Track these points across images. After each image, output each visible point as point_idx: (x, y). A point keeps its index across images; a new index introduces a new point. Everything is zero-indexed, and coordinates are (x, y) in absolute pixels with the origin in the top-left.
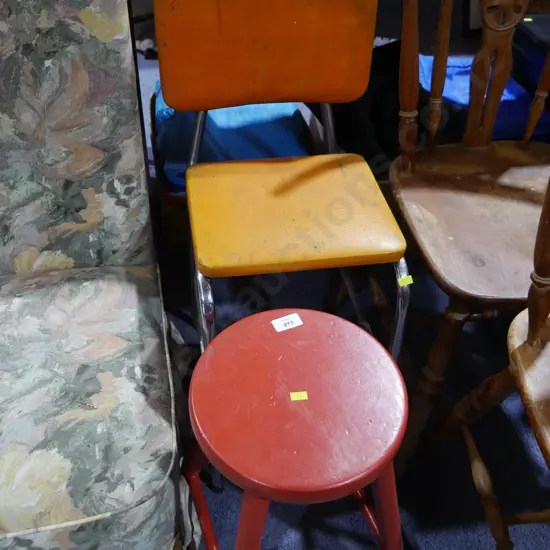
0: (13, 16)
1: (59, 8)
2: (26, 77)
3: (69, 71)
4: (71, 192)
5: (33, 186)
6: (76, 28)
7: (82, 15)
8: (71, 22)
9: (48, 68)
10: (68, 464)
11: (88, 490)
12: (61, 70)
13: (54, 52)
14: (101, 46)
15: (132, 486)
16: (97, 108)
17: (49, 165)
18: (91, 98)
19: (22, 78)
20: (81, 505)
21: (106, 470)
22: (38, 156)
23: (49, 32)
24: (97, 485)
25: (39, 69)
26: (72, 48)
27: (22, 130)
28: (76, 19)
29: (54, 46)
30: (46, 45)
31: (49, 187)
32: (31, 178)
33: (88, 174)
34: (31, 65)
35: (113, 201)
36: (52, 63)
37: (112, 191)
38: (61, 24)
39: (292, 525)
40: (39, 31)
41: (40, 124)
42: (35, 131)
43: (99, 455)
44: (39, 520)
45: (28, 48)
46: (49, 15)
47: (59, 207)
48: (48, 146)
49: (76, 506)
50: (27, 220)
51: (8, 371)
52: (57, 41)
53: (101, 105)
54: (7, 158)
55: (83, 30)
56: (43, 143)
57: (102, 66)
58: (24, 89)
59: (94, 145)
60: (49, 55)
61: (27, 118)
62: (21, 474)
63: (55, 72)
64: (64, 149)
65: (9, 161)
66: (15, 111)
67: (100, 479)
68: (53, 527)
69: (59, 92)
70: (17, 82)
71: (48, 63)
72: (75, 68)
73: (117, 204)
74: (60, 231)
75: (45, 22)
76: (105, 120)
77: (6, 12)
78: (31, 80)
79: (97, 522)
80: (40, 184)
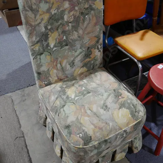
0: (79, 5)
1: (90, 2)
2: (81, 21)
3: (91, 18)
4: (89, 50)
5: (80, 50)
6: (94, 6)
7: (95, 3)
8: (92, 5)
9: (86, 18)
10: (128, 110)
11: (135, 115)
12: (89, 18)
13: (88, 13)
14: (99, 10)
15: (142, 112)
16: (97, 27)
17: (85, 44)
18: (96, 24)
19: (80, 21)
20: (135, 119)
21: (136, 109)
22: (82, 42)
23: (87, 8)
24: (136, 113)
25: (84, 18)
26: (92, 12)
27: (79, 35)
28: (94, 4)
29: (88, 12)
30: (86, 12)
31: (84, 50)
32: (80, 48)
33: (93, 44)
34: (82, 18)
35: (98, 51)
36: (88, 16)
37: (98, 48)
38: (90, 6)
39: (151, 122)
40: (85, 8)
41: (83, 33)
42: (82, 35)
43: (132, 107)
44: (128, 124)
45: (82, 13)
46: (87, 4)
47: (86, 55)
48: (85, 39)
49: (134, 119)
50: (78, 60)
51: (99, 95)
52: (89, 10)
53: (98, 25)
54: (75, 43)
55: (95, 7)
56: (84, 38)
57: (99, 15)
58: (81, 24)
59: (95, 37)
60: (87, 14)
61: (81, 32)
62: (120, 115)
63: (88, 19)
64: (88, 39)
65: (76, 44)
66: (78, 30)
67: (136, 112)
68: (131, 125)
69: (88, 24)
70: (79, 23)
71: (86, 16)
72: (93, 17)
73: (99, 51)
74: (85, 62)
75: (86, 6)
76: (98, 29)
77: (77, 4)
78: (82, 22)
79: (138, 122)
80: (82, 49)
